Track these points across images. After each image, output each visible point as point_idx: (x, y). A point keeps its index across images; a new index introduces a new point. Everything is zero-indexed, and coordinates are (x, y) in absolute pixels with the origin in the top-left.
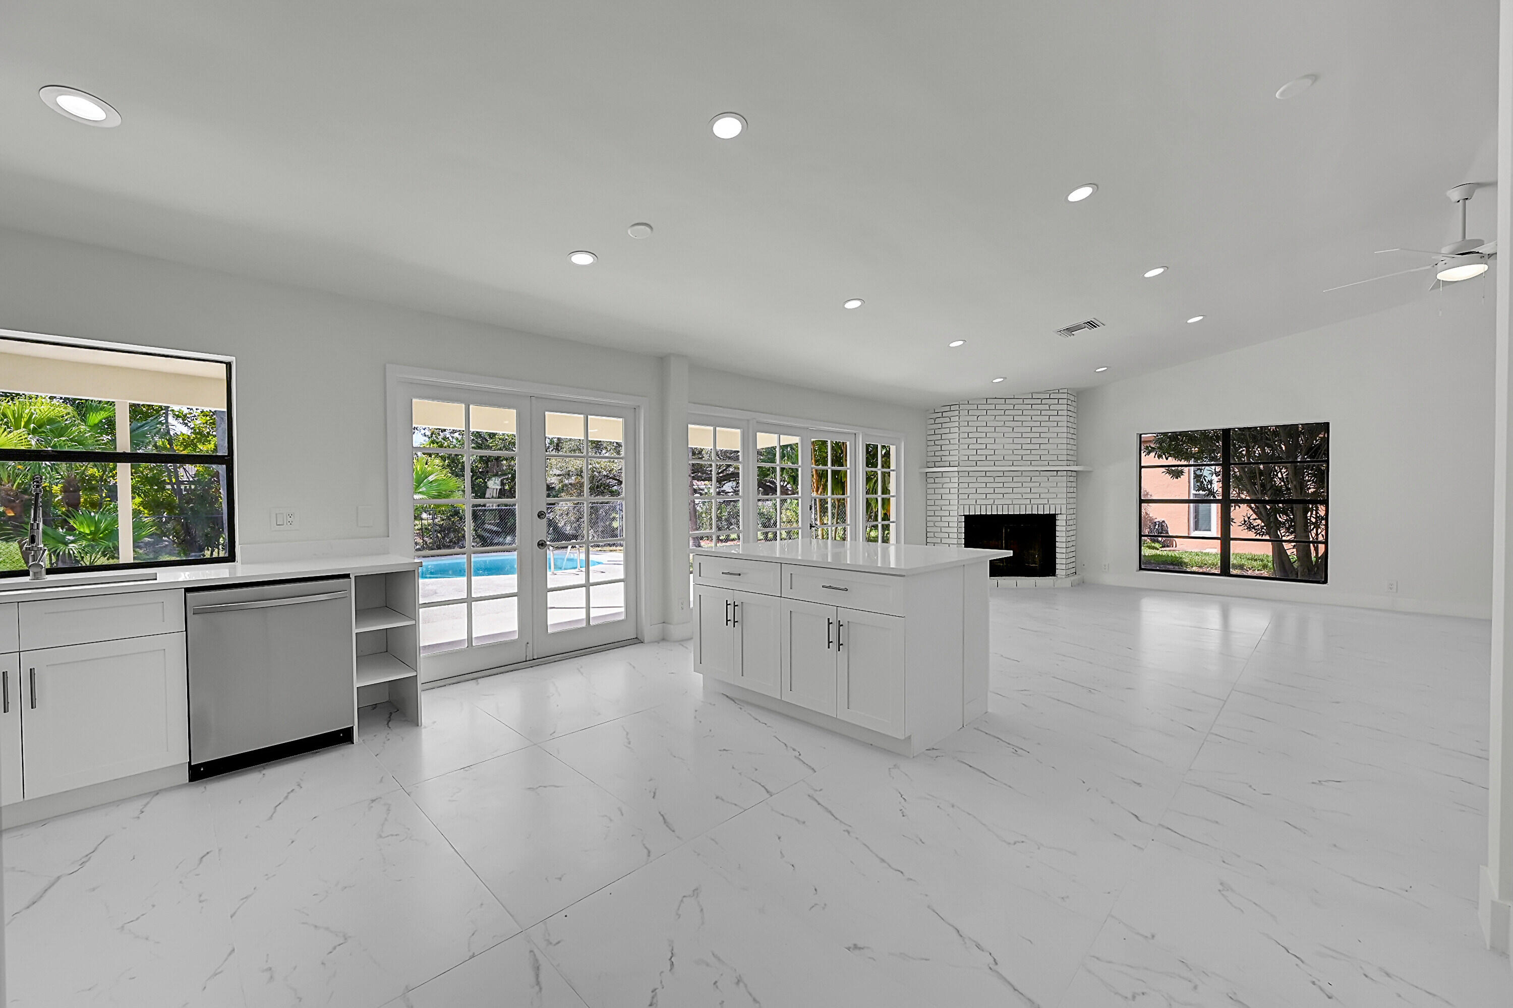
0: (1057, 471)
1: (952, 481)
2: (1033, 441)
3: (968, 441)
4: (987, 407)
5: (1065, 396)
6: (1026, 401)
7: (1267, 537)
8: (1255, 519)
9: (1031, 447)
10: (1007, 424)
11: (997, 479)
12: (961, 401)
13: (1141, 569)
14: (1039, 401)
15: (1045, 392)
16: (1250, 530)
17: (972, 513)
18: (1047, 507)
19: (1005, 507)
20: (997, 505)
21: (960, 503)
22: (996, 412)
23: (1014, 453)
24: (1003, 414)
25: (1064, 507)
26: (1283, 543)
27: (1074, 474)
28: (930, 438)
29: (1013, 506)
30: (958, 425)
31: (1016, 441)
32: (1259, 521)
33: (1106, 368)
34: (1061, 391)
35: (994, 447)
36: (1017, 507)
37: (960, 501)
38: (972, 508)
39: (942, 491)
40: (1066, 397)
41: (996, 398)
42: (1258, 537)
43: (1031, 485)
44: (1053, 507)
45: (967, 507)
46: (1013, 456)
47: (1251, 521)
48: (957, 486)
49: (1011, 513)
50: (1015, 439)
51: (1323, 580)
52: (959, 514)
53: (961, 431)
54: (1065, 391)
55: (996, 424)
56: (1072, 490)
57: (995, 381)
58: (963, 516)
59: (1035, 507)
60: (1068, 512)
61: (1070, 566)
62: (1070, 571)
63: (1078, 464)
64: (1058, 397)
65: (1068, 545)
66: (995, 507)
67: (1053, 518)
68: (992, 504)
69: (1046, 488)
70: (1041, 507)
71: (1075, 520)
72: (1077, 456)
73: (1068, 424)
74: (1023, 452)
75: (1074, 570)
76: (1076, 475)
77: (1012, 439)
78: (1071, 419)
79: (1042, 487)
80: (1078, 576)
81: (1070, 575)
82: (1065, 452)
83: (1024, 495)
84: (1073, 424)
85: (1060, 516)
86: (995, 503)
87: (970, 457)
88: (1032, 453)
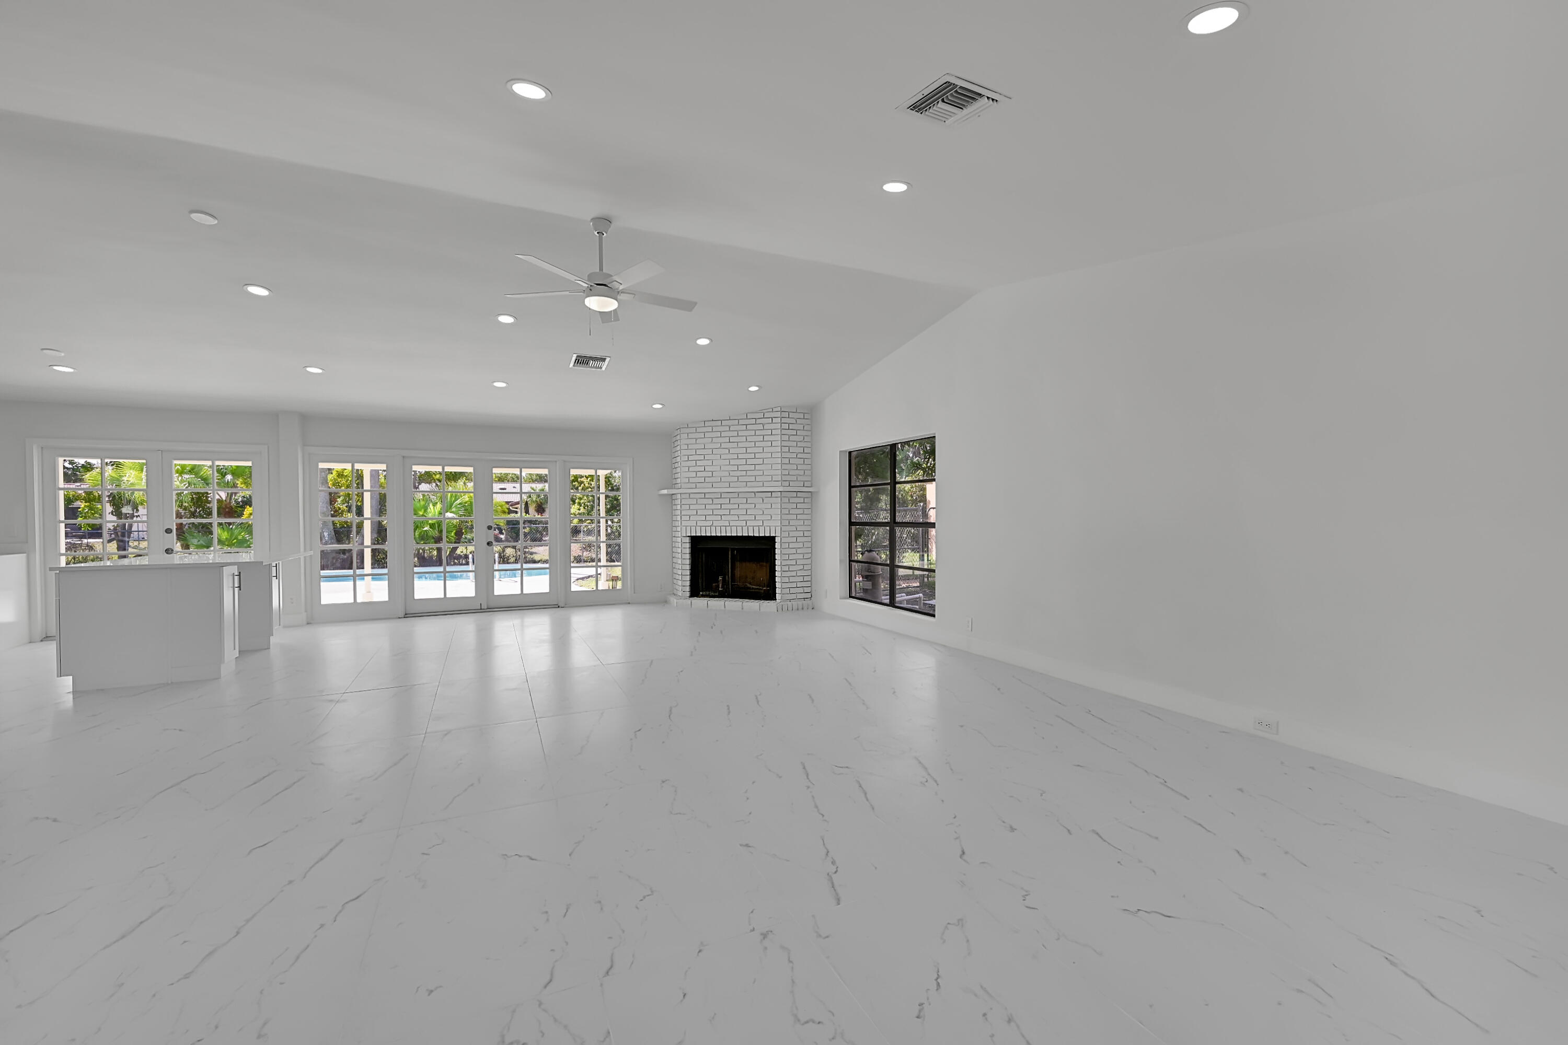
0: (771, 492)
2: (749, 462)
3: (689, 464)
4: (705, 429)
5: (778, 414)
6: (741, 422)
9: (747, 468)
10: (724, 446)
11: (715, 501)
12: (682, 425)
13: (851, 597)
14: (753, 421)
15: (759, 412)
17: (698, 534)
18: (762, 529)
20: (716, 526)
21: (683, 525)
22: (713, 435)
24: (720, 436)
25: (778, 529)
27: (809, 495)
28: (674, 461)
29: (730, 527)
31: (732, 462)
34: (774, 410)
35: (712, 469)
36: (734, 529)
37: (683, 522)
38: (693, 529)
40: (779, 416)
41: (713, 420)
43: (747, 506)
44: (770, 529)
48: (680, 508)
50: (731, 460)
52: (684, 535)
53: (682, 454)
54: (779, 409)
55: (713, 446)
56: (801, 511)
57: (654, 406)
58: (689, 536)
59: (751, 529)
60: (784, 534)
61: (792, 591)
62: (794, 596)
63: (812, 484)
64: (772, 416)
65: (786, 568)
66: (713, 528)
67: (772, 540)
68: (710, 526)
69: (760, 509)
70: (756, 529)
71: (810, 543)
72: (811, 476)
73: (784, 444)
74: (739, 473)
75: (809, 595)
76: (810, 496)
77: (728, 460)
78: (792, 438)
79: (757, 509)
80: (809, 602)
81: (790, 600)
82: (779, 472)
83: (740, 516)
84: (798, 443)
85: (780, 538)
86: (714, 525)
87: (690, 479)
88: (748, 474)
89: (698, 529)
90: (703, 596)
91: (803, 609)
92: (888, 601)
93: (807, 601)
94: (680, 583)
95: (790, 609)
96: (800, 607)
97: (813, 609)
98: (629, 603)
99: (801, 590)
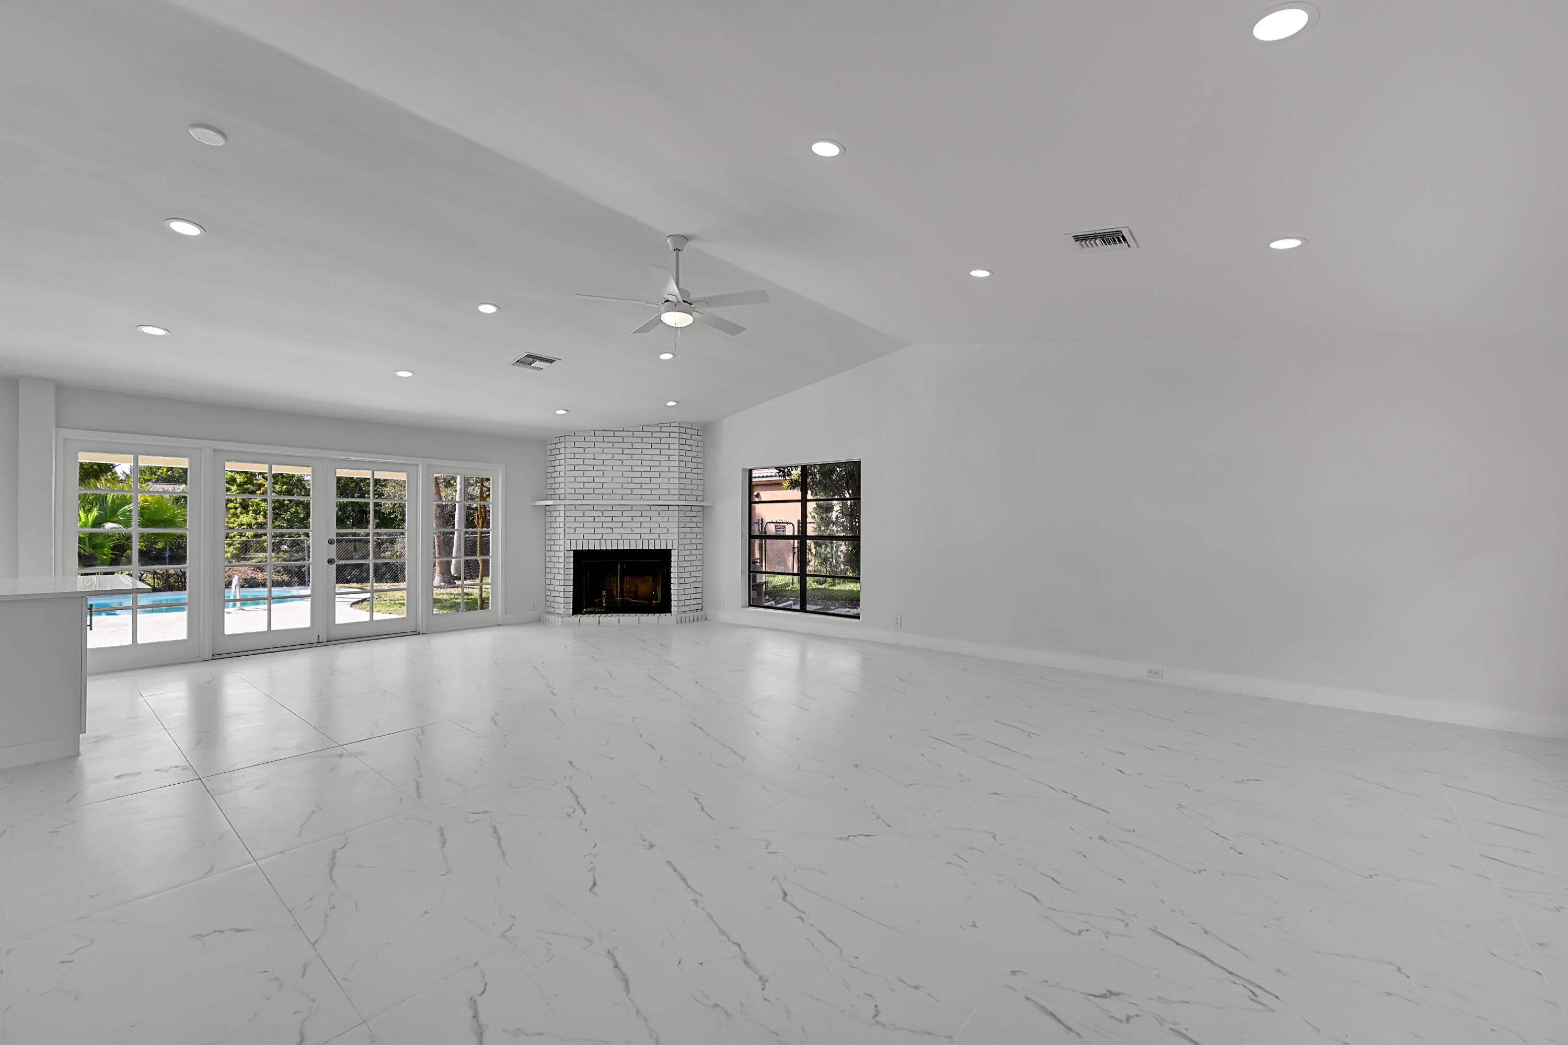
0: (668, 506)
2: (644, 475)
3: (575, 473)
4: (595, 439)
5: (677, 429)
6: (636, 434)
9: (642, 480)
10: (616, 457)
11: (606, 514)
12: (567, 432)
13: (750, 605)
14: (649, 435)
15: (656, 425)
17: (581, 548)
18: (658, 542)
19: (615, 542)
20: (606, 540)
21: (566, 538)
22: (604, 445)
23: (624, 486)
24: (612, 447)
25: (676, 542)
28: (547, 470)
29: (622, 541)
30: (564, 458)
31: (625, 474)
34: (672, 424)
35: (602, 480)
36: (626, 542)
37: (566, 535)
38: (579, 542)
39: (555, 525)
40: (677, 431)
41: (604, 430)
43: (642, 519)
44: (664, 542)
45: (573, 542)
46: (622, 490)
48: (563, 520)
49: (621, 548)
50: (624, 473)
51: (856, 615)
52: (566, 549)
53: (567, 463)
54: (677, 424)
55: (604, 457)
56: (694, 525)
57: (557, 412)
58: (573, 550)
59: (645, 542)
60: (682, 547)
61: (687, 603)
62: (687, 608)
63: (703, 498)
64: (670, 431)
65: (682, 581)
66: (603, 542)
67: (666, 554)
68: (600, 539)
69: (656, 522)
70: (652, 542)
71: (702, 556)
72: (703, 490)
73: (682, 458)
74: (632, 486)
75: (699, 607)
76: (702, 510)
77: (621, 472)
78: (688, 453)
79: (652, 522)
80: (701, 612)
81: (685, 612)
82: (677, 486)
83: (634, 529)
84: (693, 458)
85: (677, 551)
86: (604, 538)
87: (577, 490)
88: (643, 487)
89: (585, 542)
90: (587, 613)
91: (698, 620)
92: (798, 607)
93: (699, 613)
94: (562, 600)
95: (687, 620)
96: (696, 618)
97: (706, 619)
98: (500, 625)
99: (693, 602)
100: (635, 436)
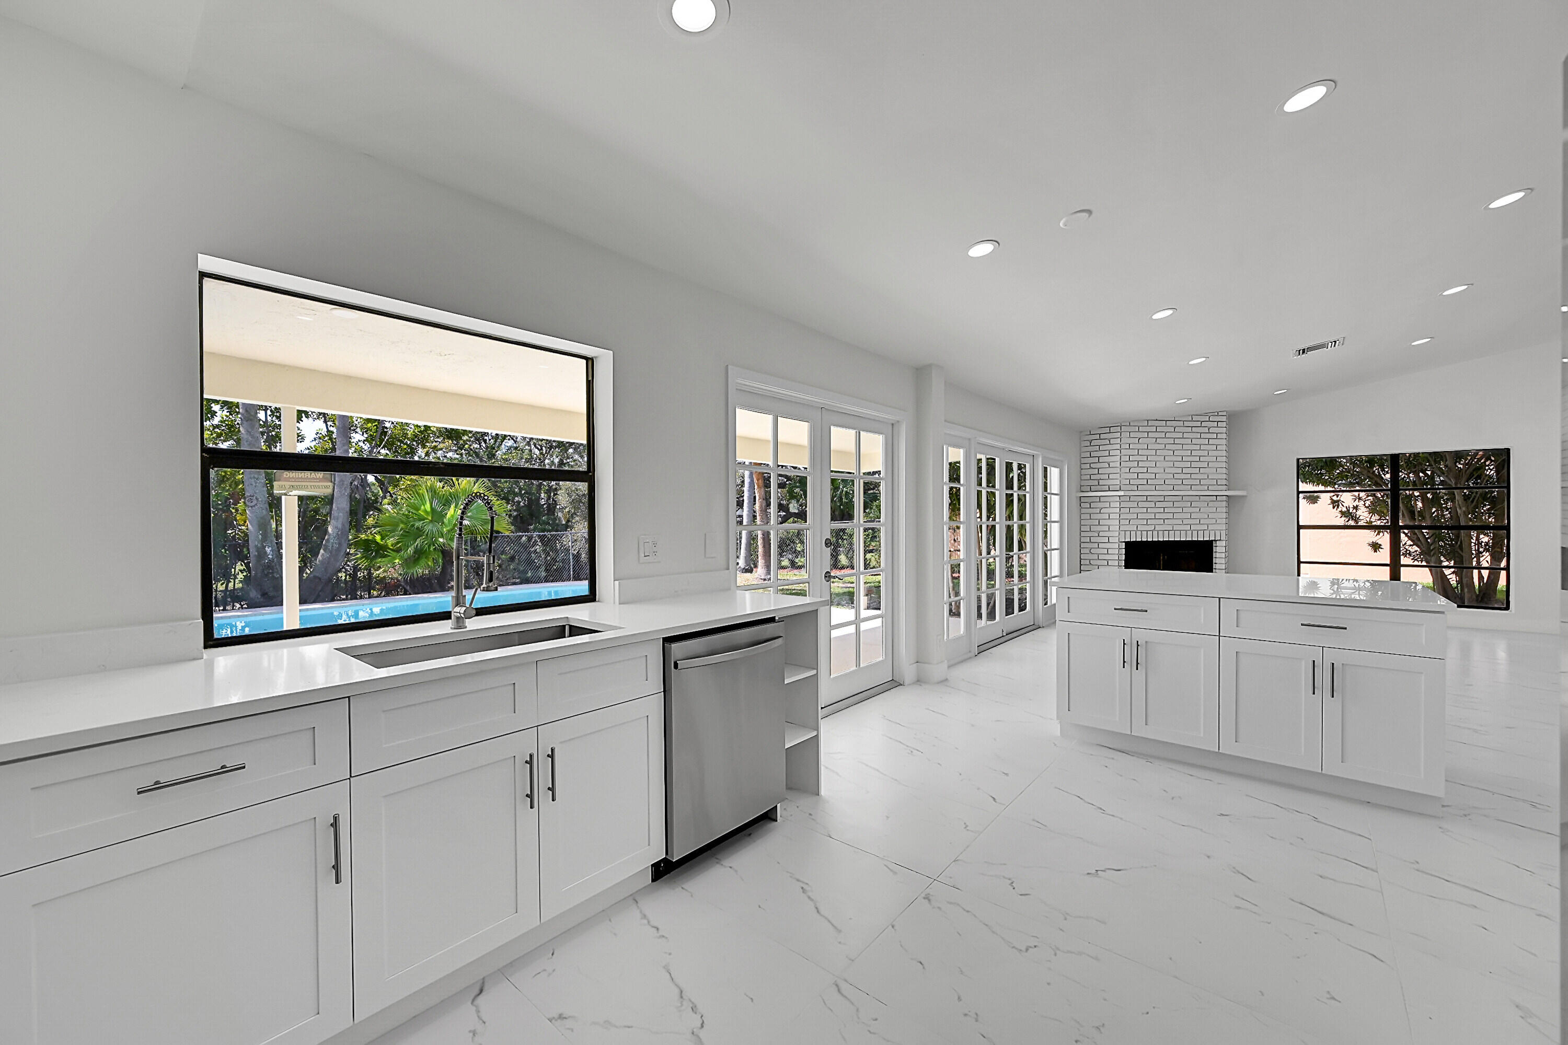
0: (1216, 496)
1: (1111, 506)
2: (1193, 465)
3: (1129, 464)
4: (1148, 429)
5: (1224, 418)
6: (1186, 424)
7: (1424, 563)
8: (1411, 545)
9: (1191, 471)
10: (1168, 447)
11: (1158, 504)
12: (1123, 422)
14: (1199, 424)
15: (1205, 414)
16: (1406, 556)
17: (1133, 539)
18: (1206, 533)
19: (1166, 533)
20: (1158, 531)
21: (1120, 529)
22: (1157, 435)
23: (1175, 477)
24: (1164, 437)
25: (1223, 533)
26: (1443, 569)
28: (1083, 461)
29: (1173, 531)
30: (1119, 448)
31: (1176, 464)
32: (1415, 548)
33: (1286, 391)
34: (1220, 414)
35: (1155, 470)
36: (1177, 533)
37: (1121, 526)
38: (1136, 534)
39: (1099, 516)
41: (1156, 420)
42: (1416, 563)
43: (1190, 510)
44: (1212, 533)
45: (1128, 534)
46: (1174, 480)
47: (1407, 547)
48: (1118, 511)
49: (1172, 539)
50: (1175, 462)
51: (1505, 606)
52: (1120, 541)
53: (1122, 453)
54: (1225, 413)
55: (1157, 447)
58: (1123, 542)
59: (1195, 533)
64: (1217, 420)
66: (1155, 533)
67: (1209, 545)
68: (1152, 531)
69: (1205, 513)
70: (1201, 533)
74: (1183, 476)
77: (1172, 462)
79: (1201, 512)
82: (1224, 476)
83: (1184, 520)
85: (1219, 542)
87: (1131, 481)
88: (1192, 477)
89: (1144, 533)
100: (1185, 425)
